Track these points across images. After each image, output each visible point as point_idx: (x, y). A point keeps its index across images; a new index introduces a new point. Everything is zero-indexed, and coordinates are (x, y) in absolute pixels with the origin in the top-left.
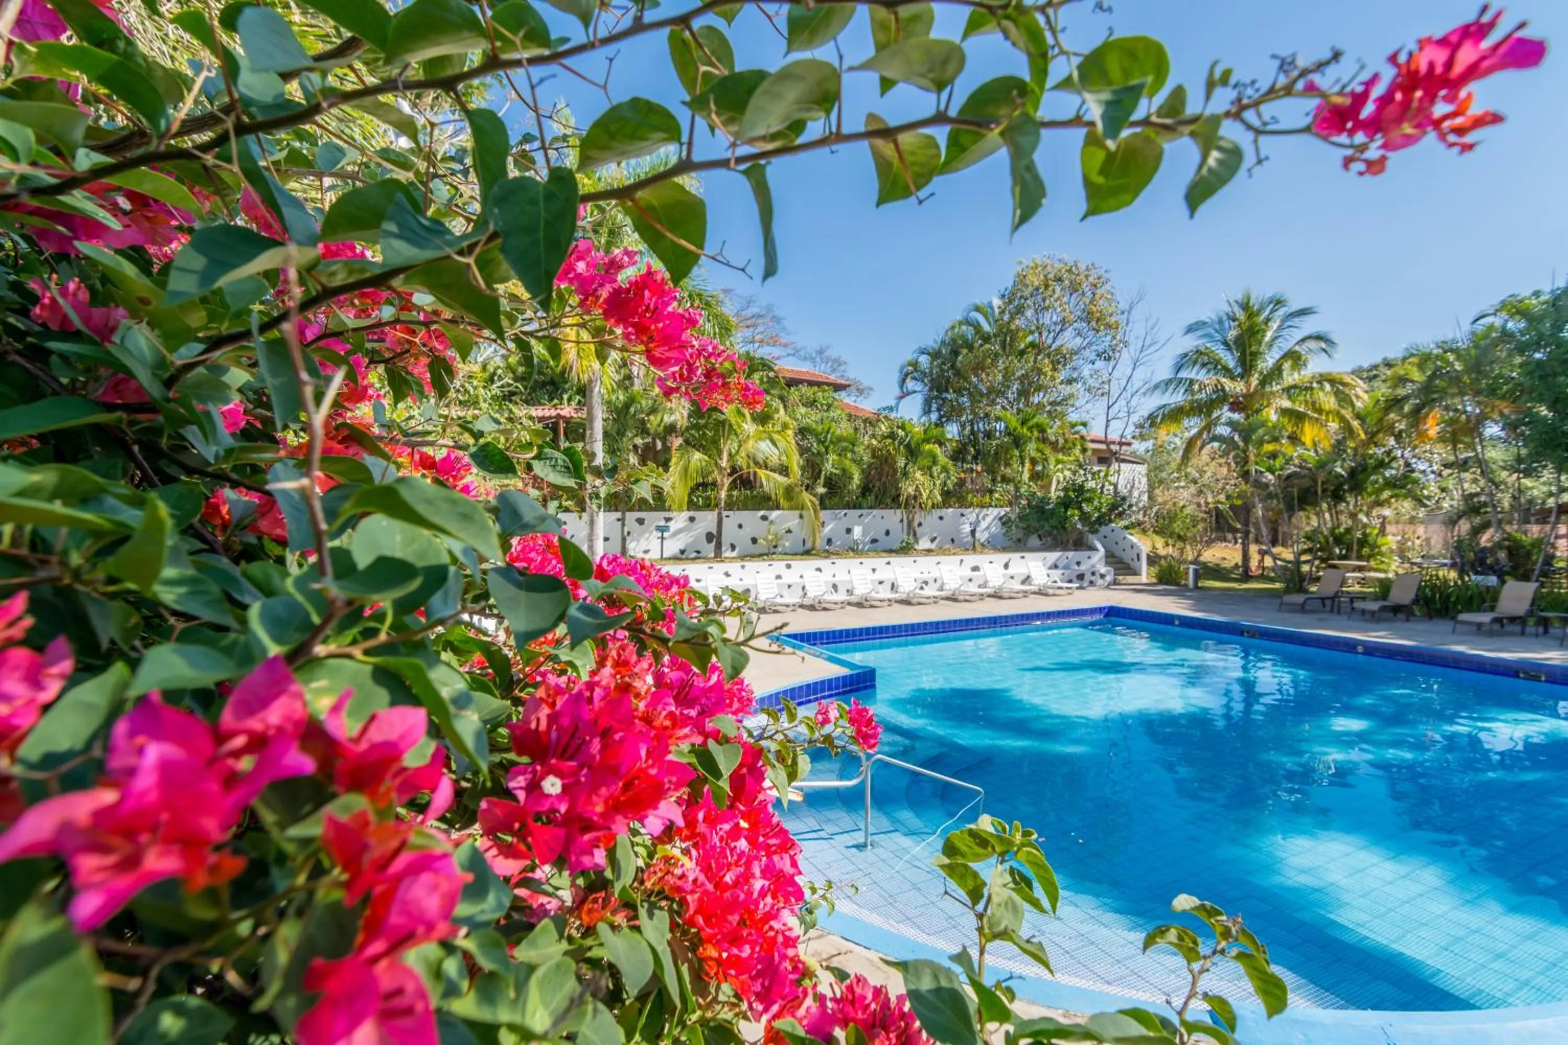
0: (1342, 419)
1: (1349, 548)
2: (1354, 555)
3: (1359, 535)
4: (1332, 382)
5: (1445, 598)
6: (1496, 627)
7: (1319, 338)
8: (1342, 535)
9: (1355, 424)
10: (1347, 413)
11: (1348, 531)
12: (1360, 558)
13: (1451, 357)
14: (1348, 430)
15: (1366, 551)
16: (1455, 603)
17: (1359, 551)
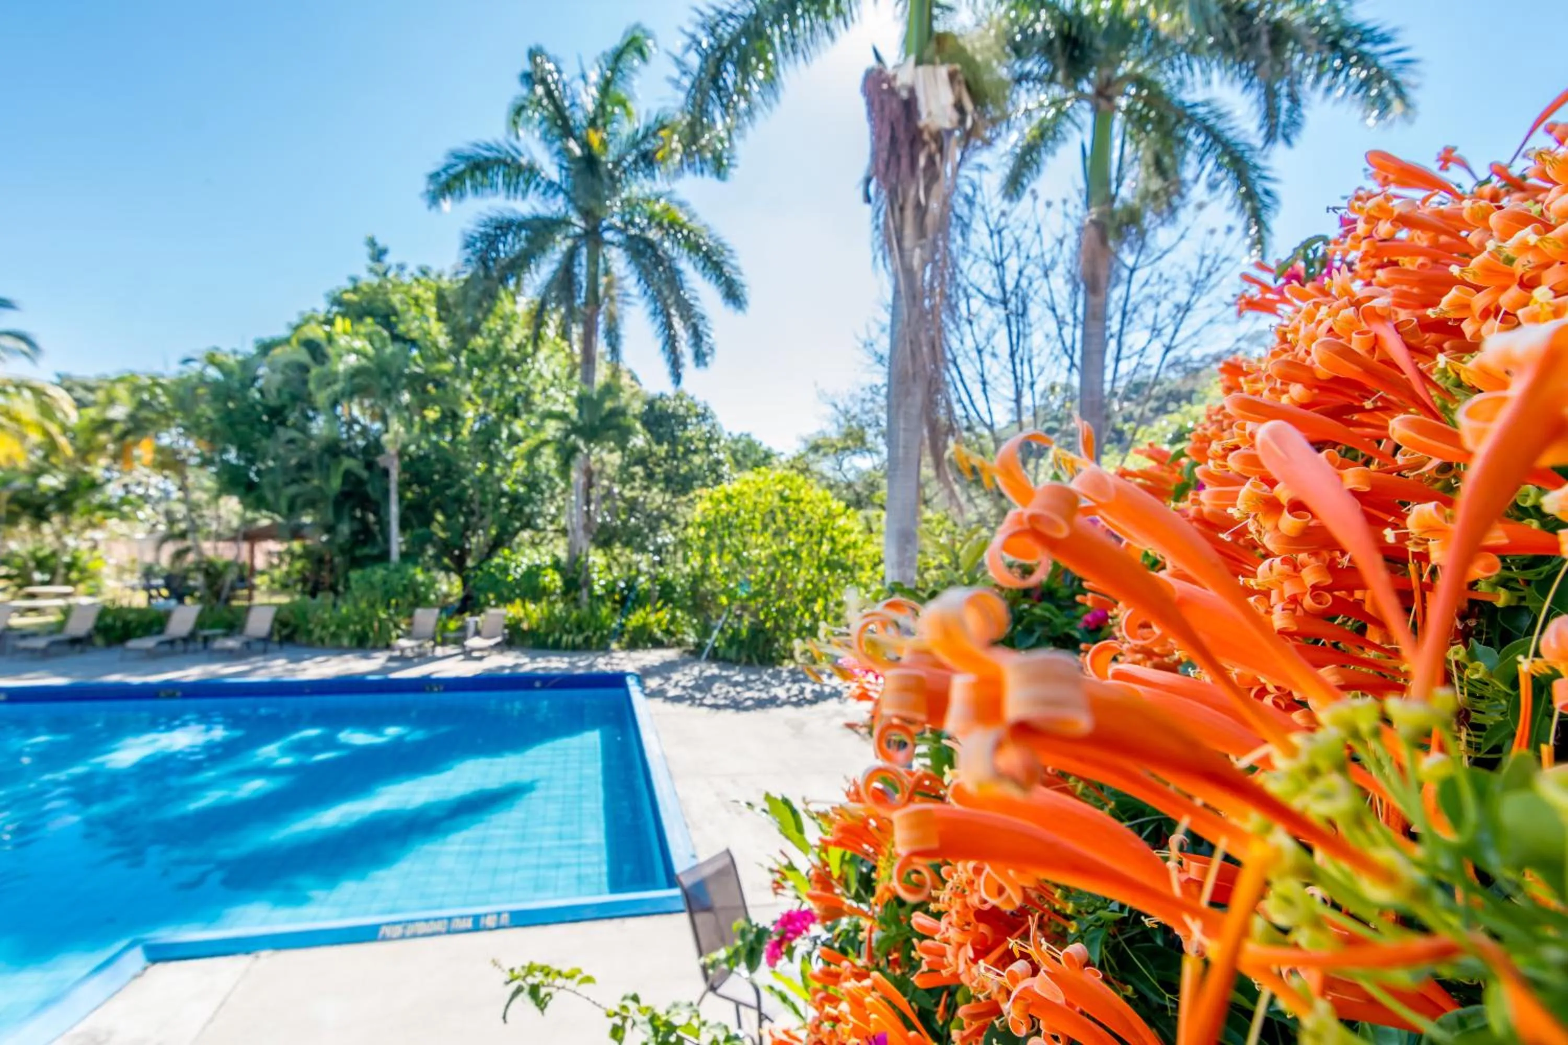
0: (47, 433)
1: (53, 572)
2: (59, 579)
3: (67, 559)
4: (33, 389)
5: (126, 624)
6: (166, 648)
7: (21, 337)
8: (46, 558)
9: (63, 441)
10: (54, 429)
11: (54, 554)
12: (68, 582)
13: (158, 391)
14: (51, 447)
15: (74, 575)
16: (136, 628)
17: (66, 575)
